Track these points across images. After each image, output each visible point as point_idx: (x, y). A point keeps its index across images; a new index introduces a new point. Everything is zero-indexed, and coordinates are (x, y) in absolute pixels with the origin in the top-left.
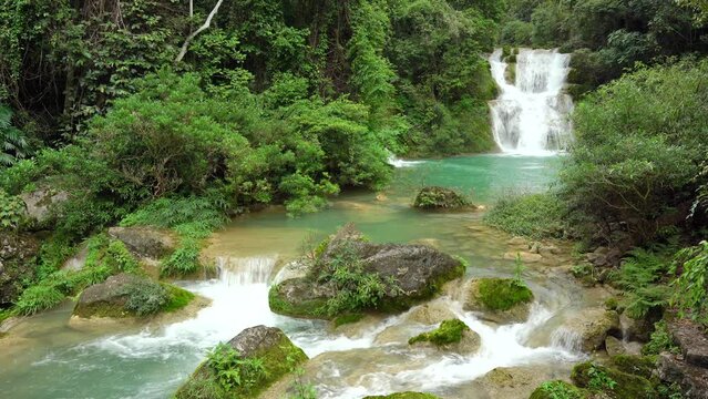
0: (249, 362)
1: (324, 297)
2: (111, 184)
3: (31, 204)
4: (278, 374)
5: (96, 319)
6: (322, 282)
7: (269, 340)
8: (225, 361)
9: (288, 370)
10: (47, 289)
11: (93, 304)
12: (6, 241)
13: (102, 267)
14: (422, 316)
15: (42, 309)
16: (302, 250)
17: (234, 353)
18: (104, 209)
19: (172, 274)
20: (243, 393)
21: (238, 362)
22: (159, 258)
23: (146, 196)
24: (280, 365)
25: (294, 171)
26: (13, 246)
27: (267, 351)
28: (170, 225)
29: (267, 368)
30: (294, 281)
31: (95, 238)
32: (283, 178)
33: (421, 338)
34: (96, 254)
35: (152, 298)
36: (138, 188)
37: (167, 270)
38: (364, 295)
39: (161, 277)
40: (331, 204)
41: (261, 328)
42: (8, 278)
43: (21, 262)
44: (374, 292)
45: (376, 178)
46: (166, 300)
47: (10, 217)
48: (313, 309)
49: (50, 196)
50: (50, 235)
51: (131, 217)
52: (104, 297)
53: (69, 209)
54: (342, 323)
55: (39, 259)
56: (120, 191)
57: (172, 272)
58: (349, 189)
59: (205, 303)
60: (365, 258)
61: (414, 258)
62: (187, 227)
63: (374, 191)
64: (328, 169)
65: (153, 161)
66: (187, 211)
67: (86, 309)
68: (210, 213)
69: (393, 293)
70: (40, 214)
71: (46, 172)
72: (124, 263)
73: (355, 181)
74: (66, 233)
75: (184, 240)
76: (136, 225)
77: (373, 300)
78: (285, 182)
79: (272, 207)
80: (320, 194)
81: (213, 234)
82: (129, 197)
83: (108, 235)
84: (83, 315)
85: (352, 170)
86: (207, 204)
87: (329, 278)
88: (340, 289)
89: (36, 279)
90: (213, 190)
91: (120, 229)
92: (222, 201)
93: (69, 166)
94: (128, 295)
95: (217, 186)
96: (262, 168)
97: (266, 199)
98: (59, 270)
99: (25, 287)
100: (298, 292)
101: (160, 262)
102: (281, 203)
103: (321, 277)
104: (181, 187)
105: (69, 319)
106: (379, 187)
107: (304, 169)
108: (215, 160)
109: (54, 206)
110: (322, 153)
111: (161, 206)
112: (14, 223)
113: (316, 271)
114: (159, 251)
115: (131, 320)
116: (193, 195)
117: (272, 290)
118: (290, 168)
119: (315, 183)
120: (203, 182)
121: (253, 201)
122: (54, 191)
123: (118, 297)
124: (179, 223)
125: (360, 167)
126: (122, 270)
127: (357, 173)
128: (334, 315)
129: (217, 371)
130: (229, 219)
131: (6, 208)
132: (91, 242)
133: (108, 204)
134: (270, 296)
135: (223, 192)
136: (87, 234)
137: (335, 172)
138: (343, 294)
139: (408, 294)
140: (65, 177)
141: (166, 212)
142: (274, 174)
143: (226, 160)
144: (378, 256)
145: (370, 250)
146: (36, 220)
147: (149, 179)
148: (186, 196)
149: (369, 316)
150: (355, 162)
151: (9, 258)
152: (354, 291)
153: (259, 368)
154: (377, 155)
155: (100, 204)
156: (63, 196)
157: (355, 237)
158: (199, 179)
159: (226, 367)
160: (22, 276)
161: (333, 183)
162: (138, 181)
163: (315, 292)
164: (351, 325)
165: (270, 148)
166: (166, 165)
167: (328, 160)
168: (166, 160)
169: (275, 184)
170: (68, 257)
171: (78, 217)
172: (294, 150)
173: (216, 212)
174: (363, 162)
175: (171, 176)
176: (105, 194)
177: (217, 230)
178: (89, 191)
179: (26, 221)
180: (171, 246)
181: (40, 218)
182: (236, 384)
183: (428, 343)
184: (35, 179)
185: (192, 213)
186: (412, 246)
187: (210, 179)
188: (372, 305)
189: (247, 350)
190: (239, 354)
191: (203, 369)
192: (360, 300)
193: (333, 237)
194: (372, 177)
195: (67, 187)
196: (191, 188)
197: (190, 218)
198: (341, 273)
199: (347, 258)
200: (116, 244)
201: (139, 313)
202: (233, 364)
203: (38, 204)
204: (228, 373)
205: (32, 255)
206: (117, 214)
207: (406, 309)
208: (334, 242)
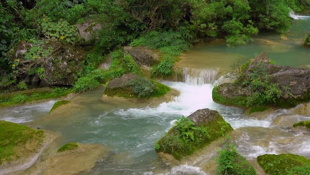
0: (199, 128)
1: (245, 95)
2: (125, 21)
3: (82, 30)
4: (215, 137)
5: (116, 98)
6: (244, 86)
7: (211, 117)
8: (186, 127)
9: (221, 135)
10: (90, 79)
11: (115, 89)
12: (68, 51)
13: (120, 69)
14: (303, 111)
15: (87, 90)
16: (233, 67)
17: (191, 123)
18: (121, 35)
19: (158, 76)
20: (195, 145)
21: (193, 128)
22: (151, 66)
23: (144, 29)
24: (216, 132)
25: (231, 19)
26: (72, 54)
27: (210, 123)
28: (158, 47)
29: (209, 133)
30: (227, 85)
31: (115, 52)
32: (225, 22)
33: (301, 124)
34: (117, 61)
35: (147, 88)
36: (140, 24)
37: (155, 73)
38: (268, 96)
39: (152, 77)
40: (252, 40)
41: (207, 110)
42: (70, 71)
43: (77, 63)
44: (275, 95)
45: (282, 26)
46: (154, 90)
47: (70, 37)
48: (238, 101)
49: (91, 26)
50: (92, 49)
51: (136, 41)
52: (121, 85)
53: (102, 34)
54: (254, 111)
55: (86, 62)
56: (130, 25)
57: (158, 75)
58: (265, 32)
59: (177, 93)
60: (271, 74)
61: (301, 76)
62: (167, 49)
63: (280, 34)
64: (252, 19)
65: (149, 9)
66: (167, 39)
67: (111, 92)
68: (180, 41)
69: (286, 96)
70: (86, 36)
71: (89, 12)
72: (132, 67)
73: (268, 27)
74: (100, 48)
75: (166, 56)
76: (138, 46)
77: (274, 99)
78: (226, 25)
79: (217, 40)
80: (246, 33)
81: (182, 54)
82: (135, 30)
83: (123, 51)
84: (109, 95)
85: (267, 19)
86: (179, 36)
87: (248, 84)
88: (254, 91)
89: (84, 73)
90: (183, 28)
91: (130, 48)
92: (188, 34)
93: (102, 9)
94: (134, 86)
95: (185, 25)
96: (212, 16)
97: (214, 35)
98: (96, 69)
99: (79, 77)
100: (229, 91)
101: (151, 68)
102: (223, 38)
103: (244, 83)
104: (164, 25)
105: (102, 96)
106: (282, 31)
107: (237, 18)
108: (185, 9)
109: (94, 32)
110: (249, 8)
111: (153, 36)
112: (73, 41)
113: (241, 80)
114: (151, 62)
115: (135, 100)
116: (171, 30)
117: (214, 89)
118: (229, 17)
119: (244, 27)
120: (177, 22)
121: (206, 36)
122: (94, 23)
123: (128, 86)
124: (163, 46)
125: (272, 18)
126: (131, 71)
127: (270, 22)
128: (250, 106)
129: (181, 132)
130: (191, 45)
131: (69, 32)
132: (114, 54)
133: (123, 33)
134: (213, 93)
135: (189, 29)
136: (112, 49)
137: (256, 20)
138: (256, 94)
139: (295, 97)
140: (100, 16)
141: (156, 39)
142: (219, 20)
143: (191, 10)
144: (279, 73)
145: (274, 70)
146: (84, 40)
147: (146, 19)
148: (167, 30)
149: (270, 109)
150: (270, 14)
151: (70, 61)
152: (263, 93)
153: (205, 133)
154: (282, 11)
155: (119, 33)
156: (98, 27)
157: (265, 61)
158: (175, 21)
159: (186, 131)
160: (77, 71)
161: (254, 26)
162: (140, 20)
163: (239, 91)
164: (259, 113)
165: (217, 4)
166: (157, 11)
167: (253, 13)
168: (156, 9)
169: (220, 26)
170: (102, 62)
171: (107, 39)
172: (232, 5)
173: (184, 41)
174: (274, 15)
175: (159, 18)
176: (122, 27)
177: (185, 52)
178: (113, 25)
179: (79, 40)
180: (157, 59)
181: (87, 39)
182: (192, 140)
183: (305, 127)
184: (83, 16)
185: (170, 40)
186: (300, 69)
187: (182, 21)
188: (273, 102)
189: (198, 122)
190: (194, 124)
191: (174, 130)
192: (266, 99)
193: (253, 60)
194: (279, 25)
195: (101, 22)
196: (170, 26)
197: (169, 44)
198: (256, 82)
199: (260, 73)
200: (127, 56)
201: (139, 96)
202: (190, 129)
203: (86, 31)
204: (187, 134)
205: (82, 60)
206: (128, 39)
207: (293, 106)
208: (253, 63)
